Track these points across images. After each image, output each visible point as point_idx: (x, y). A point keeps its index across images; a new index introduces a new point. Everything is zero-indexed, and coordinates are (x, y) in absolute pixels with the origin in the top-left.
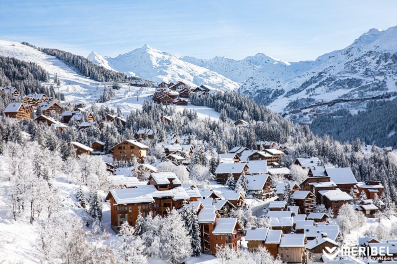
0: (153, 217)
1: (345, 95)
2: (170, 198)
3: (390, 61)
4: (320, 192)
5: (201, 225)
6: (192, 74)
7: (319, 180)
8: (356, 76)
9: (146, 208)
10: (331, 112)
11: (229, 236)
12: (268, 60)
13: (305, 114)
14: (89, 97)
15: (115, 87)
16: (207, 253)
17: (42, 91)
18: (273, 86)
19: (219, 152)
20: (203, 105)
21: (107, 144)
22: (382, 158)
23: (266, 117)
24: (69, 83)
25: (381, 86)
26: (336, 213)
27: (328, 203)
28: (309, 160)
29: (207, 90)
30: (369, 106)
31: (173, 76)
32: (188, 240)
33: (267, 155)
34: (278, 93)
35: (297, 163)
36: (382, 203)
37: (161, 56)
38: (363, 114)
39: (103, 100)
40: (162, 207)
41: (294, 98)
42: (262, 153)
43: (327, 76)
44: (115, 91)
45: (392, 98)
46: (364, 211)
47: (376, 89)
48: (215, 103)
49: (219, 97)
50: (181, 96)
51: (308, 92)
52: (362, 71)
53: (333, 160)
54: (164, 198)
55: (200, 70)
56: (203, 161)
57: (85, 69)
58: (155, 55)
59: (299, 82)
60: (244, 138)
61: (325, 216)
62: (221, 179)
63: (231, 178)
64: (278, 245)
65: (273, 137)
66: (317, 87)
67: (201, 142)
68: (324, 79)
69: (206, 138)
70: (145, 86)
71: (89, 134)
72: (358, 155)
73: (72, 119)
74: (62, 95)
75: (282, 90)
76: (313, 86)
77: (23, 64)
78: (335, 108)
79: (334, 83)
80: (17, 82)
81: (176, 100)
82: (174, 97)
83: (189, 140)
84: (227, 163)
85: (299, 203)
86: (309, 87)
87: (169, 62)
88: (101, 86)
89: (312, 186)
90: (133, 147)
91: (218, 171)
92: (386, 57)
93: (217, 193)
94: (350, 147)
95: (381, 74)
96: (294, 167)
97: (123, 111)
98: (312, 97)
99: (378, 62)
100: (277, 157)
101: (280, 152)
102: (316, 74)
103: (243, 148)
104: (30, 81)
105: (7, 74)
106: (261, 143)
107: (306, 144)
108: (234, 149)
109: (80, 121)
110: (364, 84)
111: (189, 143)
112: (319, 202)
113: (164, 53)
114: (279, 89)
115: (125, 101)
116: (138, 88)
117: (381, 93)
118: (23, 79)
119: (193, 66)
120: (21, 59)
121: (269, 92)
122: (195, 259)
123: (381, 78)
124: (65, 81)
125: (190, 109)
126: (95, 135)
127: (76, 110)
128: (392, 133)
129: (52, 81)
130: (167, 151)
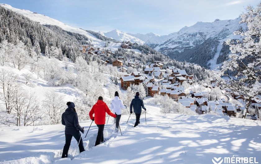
0: (135, 85)
1: (177, 46)
2: (139, 79)
3: (191, 36)
4: (177, 77)
5: (148, 88)
6: (130, 39)
7: (176, 74)
8: (181, 41)
9: (133, 82)
10: (173, 51)
11: (156, 91)
12: (154, 35)
13: (165, 52)
14: (101, 46)
15: (109, 43)
16: (149, 96)
17: (87, 44)
18: (155, 43)
19: (144, 64)
20: (136, 49)
21: (110, 61)
22: (192, 67)
23: (155, 53)
24: (94, 41)
25: (188, 44)
26: (181, 84)
27: (179, 80)
28: (171, 67)
29: (137, 44)
30: (184, 50)
31: (124, 39)
32: (145, 92)
33: (159, 65)
34: (157, 45)
35: (168, 68)
36: (194, 81)
37: (120, 33)
38: (183, 52)
39: (105, 47)
40: (137, 82)
41: (162, 47)
42: (157, 65)
43: (172, 40)
44: (109, 44)
45: (191, 48)
46: (189, 83)
47: (187, 45)
48: (140, 48)
49: (141, 46)
50: (129, 46)
51: (166, 45)
52: (183, 39)
53: (178, 67)
54: (137, 79)
55: (132, 37)
56: (141, 67)
57: (99, 37)
58: (119, 32)
59: (163, 42)
60: (151, 60)
61: (179, 85)
62: (146, 73)
63: (150, 73)
64: (170, 94)
65: (160, 59)
66: (169, 43)
67: (138, 61)
68: (171, 41)
69: (140, 60)
70: (118, 42)
71: (105, 58)
72: (185, 66)
73: (98, 53)
74: (93, 45)
75: (158, 44)
76: (168, 43)
77: (81, 35)
78: (174, 50)
79: (174, 43)
80: (79, 41)
81: (128, 47)
82: (127, 46)
83: (134, 60)
84: (147, 68)
85: (171, 80)
86: (166, 44)
87: (123, 35)
88: (105, 42)
89: (174, 76)
90: (119, 62)
91: (145, 70)
92: (190, 35)
93: (147, 77)
94: (182, 63)
95: (188, 40)
96: (167, 69)
97: (112, 50)
98: (168, 47)
99: (187, 36)
100: (161, 66)
101: (162, 64)
102: (169, 40)
103: (151, 63)
104: (83, 40)
105: (77, 38)
106: (156, 61)
107: (170, 62)
108: (148, 63)
109: (101, 53)
110: (183, 43)
111: (134, 61)
112: (176, 80)
113: (122, 32)
114: (157, 44)
115: (112, 47)
116: (116, 43)
117: (188, 46)
118: (81, 40)
119: (130, 36)
120: (80, 34)
121: (154, 45)
122: (147, 97)
123: (188, 41)
124: (94, 40)
125: (132, 50)
126: (106, 58)
127: (98, 50)
128: (191, 58)
129: (89, 41)
130: (129, 64)
